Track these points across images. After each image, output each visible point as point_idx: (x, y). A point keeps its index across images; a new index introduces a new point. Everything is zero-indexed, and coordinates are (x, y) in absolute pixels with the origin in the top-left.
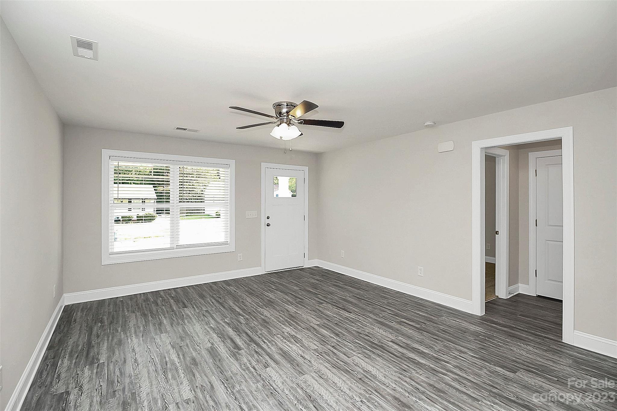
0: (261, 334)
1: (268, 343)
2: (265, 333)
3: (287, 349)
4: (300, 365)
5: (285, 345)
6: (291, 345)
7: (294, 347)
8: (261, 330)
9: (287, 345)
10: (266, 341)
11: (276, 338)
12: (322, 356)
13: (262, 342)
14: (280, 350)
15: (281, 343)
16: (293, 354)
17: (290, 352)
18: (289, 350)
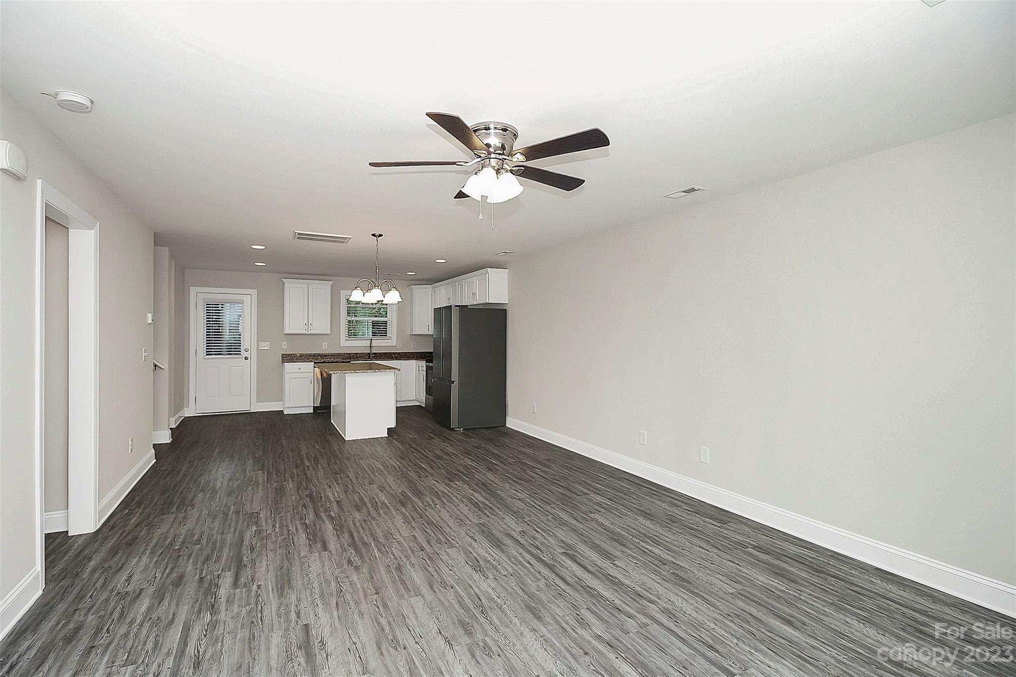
0: (538, 580)
1: (523, 562)
2: (530, 581)
3: (493, 550)
4: (481, 531)
5: (496, 556)
6: (487, 555)
7: (482, 552)
8: (539, 589)
9: (492, 556)
10: (527, 564)
11: (510, 569)
12: (447, 539)
13: (533, 563)
14: (504, 549)
15: (501, 559)
16: (486, 544)
17: (489, 546)
18: (491, 549)
